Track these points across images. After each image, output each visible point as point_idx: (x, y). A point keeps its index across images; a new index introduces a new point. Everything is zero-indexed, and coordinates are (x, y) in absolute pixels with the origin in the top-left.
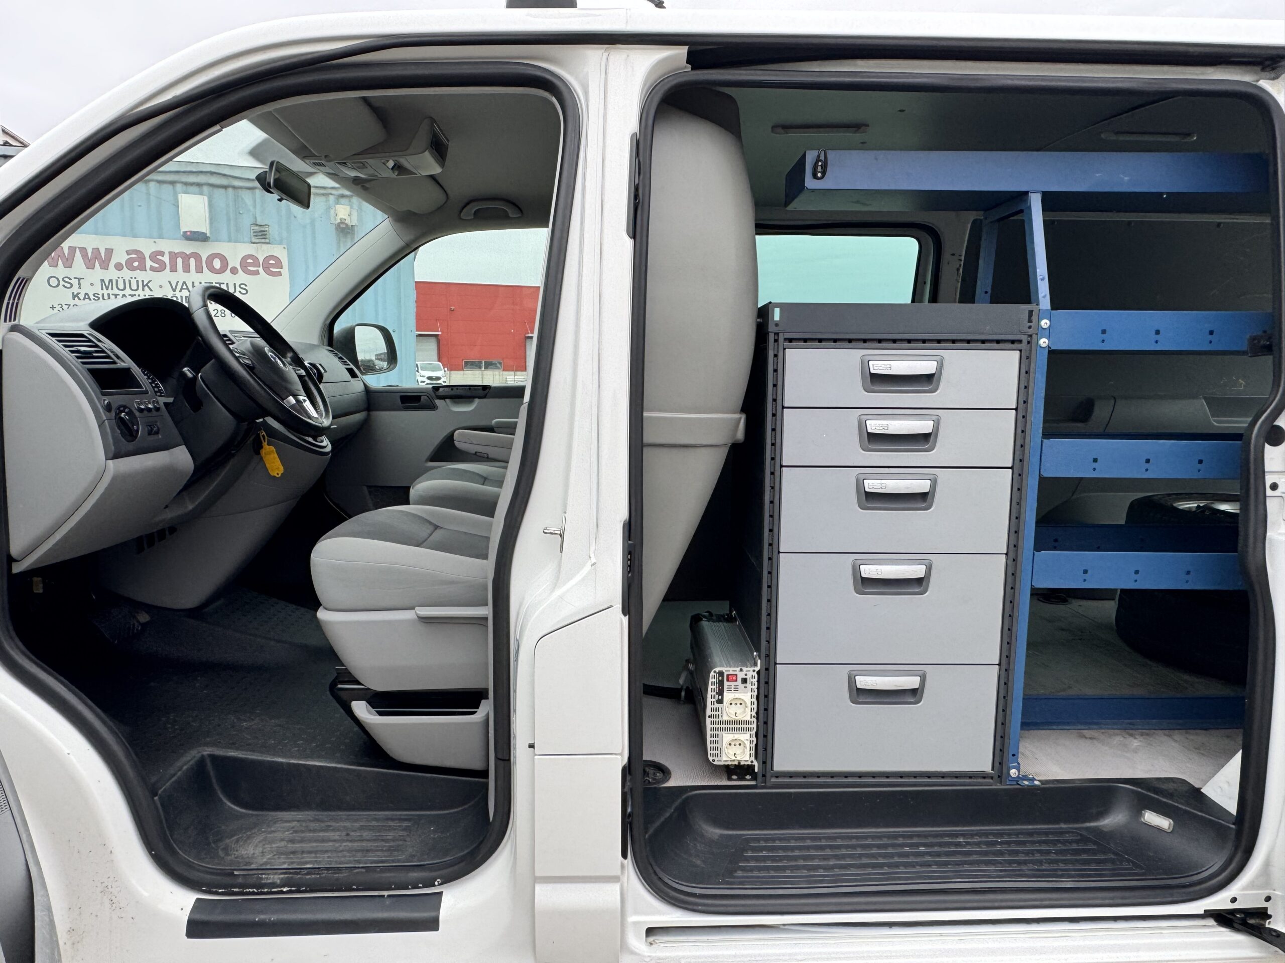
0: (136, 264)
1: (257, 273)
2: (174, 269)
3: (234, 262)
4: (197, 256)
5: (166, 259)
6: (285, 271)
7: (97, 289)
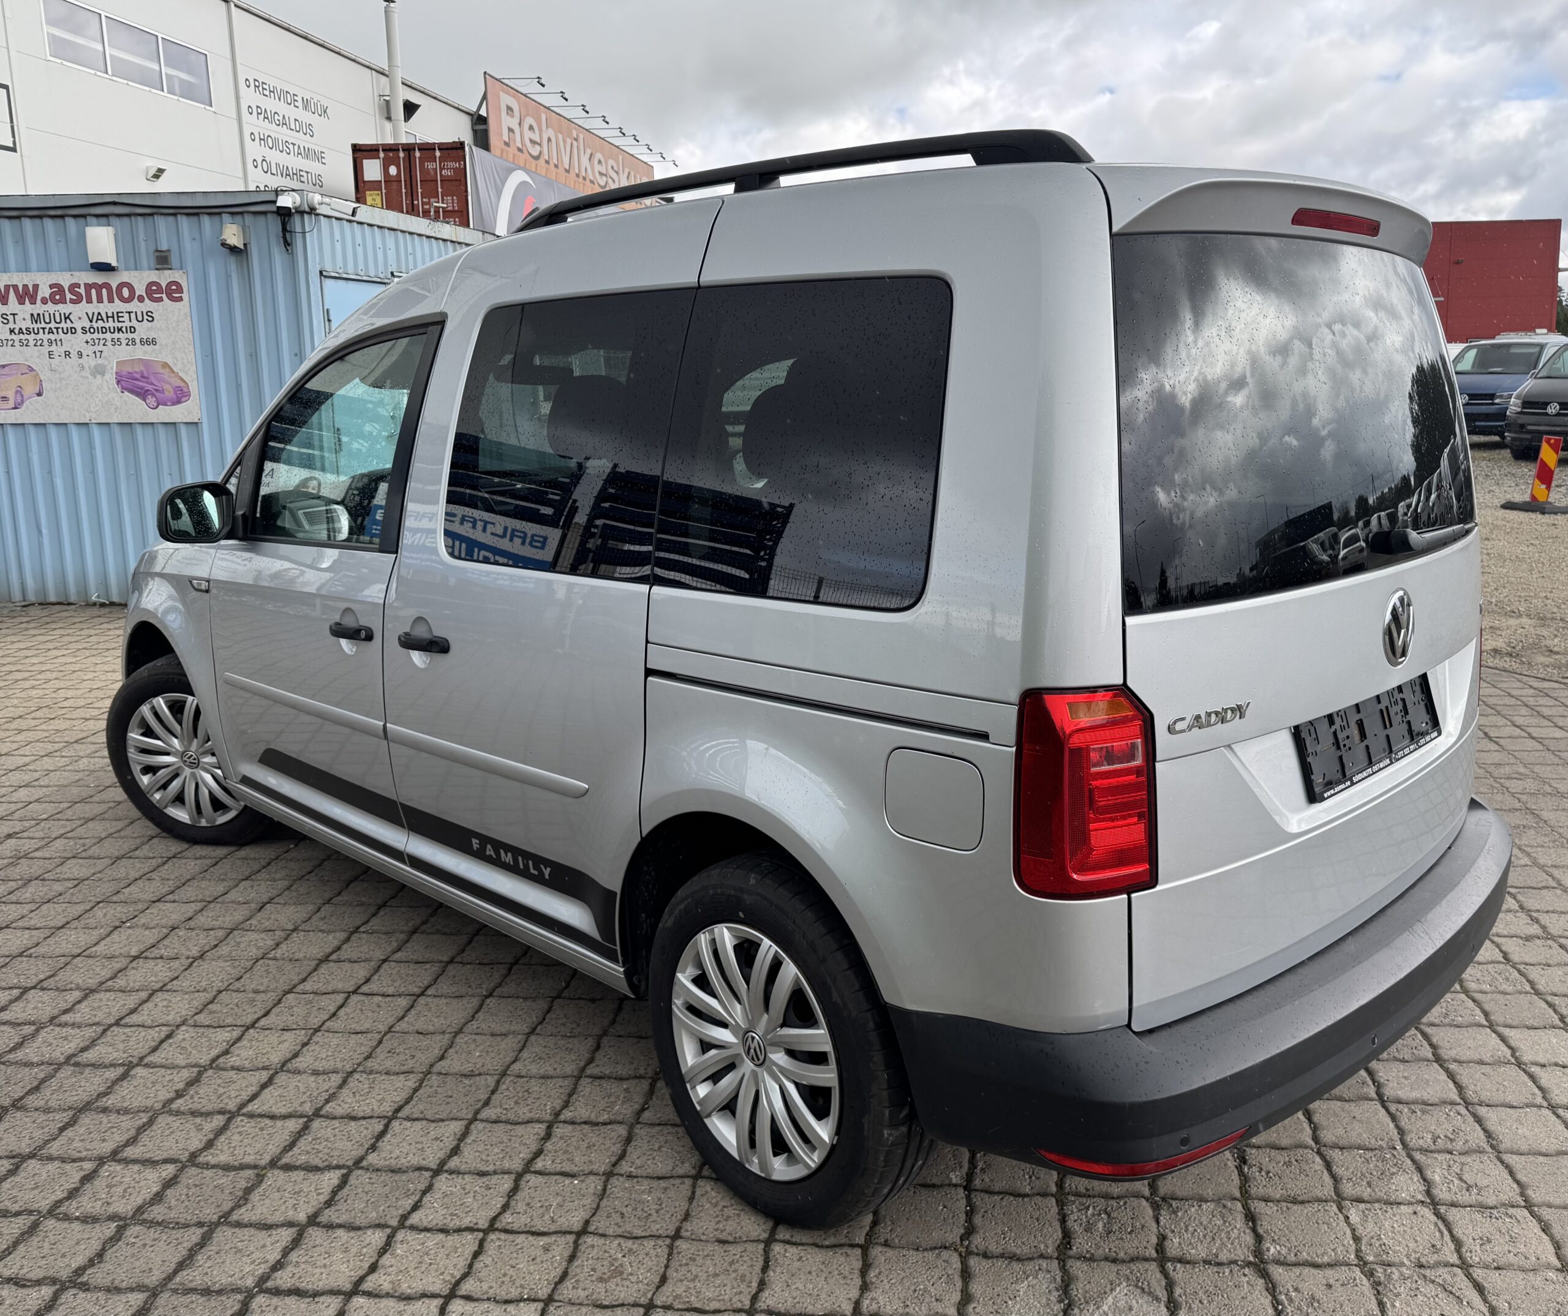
0: (58, 297)
1: (161, 300)
2: (89, 301)
3: (140, 290)
4: (107, 286)
5: (82, 291)
6: (185, 296)
7: (28, 324)
